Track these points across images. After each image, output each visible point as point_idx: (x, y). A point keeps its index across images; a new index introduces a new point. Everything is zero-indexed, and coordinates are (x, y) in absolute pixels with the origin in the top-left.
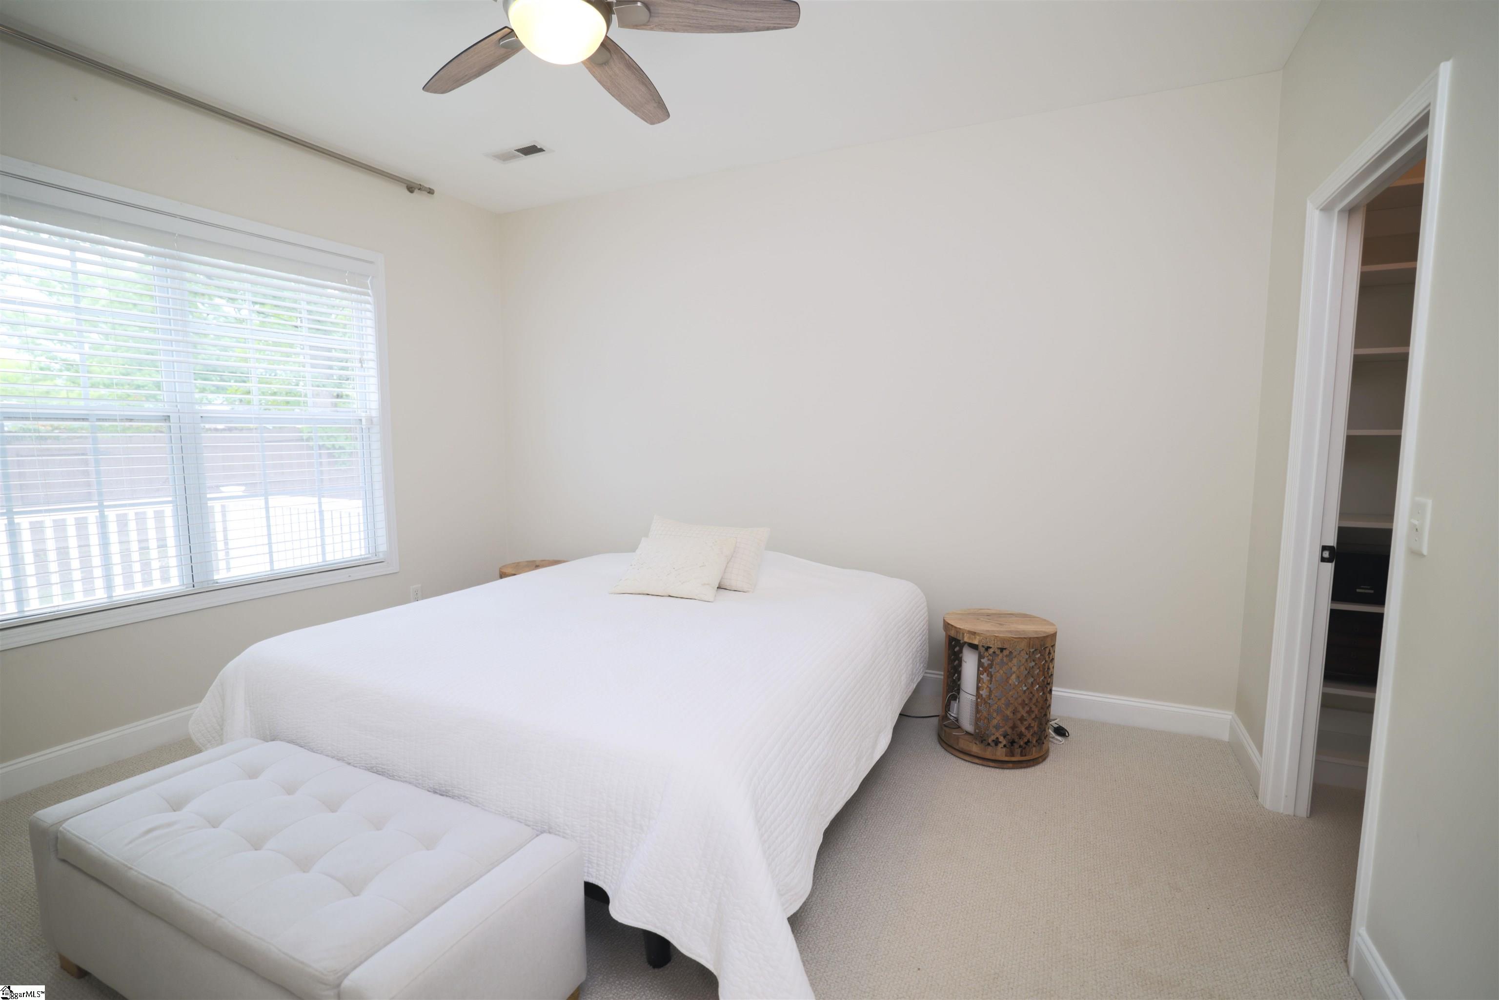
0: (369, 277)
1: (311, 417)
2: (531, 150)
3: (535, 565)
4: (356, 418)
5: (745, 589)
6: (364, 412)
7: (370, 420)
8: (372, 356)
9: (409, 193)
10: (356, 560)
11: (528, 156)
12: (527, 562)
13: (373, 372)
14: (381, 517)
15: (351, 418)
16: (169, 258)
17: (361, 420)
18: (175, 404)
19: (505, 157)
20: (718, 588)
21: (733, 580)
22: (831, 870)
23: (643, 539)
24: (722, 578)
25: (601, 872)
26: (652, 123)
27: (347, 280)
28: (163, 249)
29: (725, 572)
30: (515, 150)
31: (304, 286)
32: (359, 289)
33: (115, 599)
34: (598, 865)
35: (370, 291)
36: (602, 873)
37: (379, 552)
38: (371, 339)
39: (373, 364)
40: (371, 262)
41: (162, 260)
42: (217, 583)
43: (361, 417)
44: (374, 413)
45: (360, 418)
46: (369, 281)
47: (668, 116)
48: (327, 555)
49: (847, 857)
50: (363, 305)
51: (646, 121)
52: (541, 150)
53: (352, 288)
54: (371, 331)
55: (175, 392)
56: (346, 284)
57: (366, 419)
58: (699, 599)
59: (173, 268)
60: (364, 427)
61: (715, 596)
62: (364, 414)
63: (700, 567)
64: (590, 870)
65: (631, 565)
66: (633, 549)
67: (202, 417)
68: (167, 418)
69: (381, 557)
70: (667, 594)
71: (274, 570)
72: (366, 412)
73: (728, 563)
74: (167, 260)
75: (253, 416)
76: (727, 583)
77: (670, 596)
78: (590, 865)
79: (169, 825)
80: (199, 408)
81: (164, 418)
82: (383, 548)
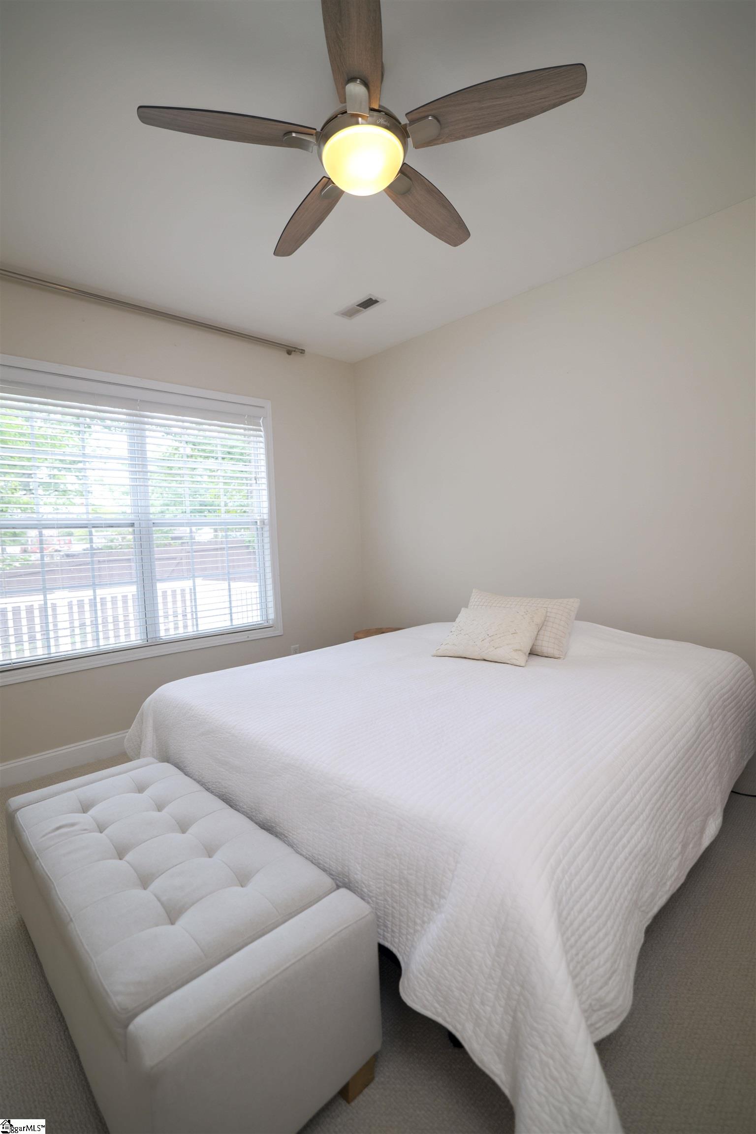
0: (261, 418)
1: (222, 521)
2: (369, 303)
3: (381, 631)
4: (252, 520)
5: (557, 656)
6: (259, 516)
7: (263, 522)
8: (264, 475)
9: (287, 355)
10: (254, 625)
11: (368, 309)
12: (376, 629)
13: (265, 487)
14: (270, 593)
15: (250, 521)
16: (135, 416)
17: (256, 522)
18: (138, 514)
19: (350, 313)
20: (529, 654)
21: (546, 646)
22: (655, 968)
23: (463, 609)
24: (533, 645)
25: (395, 939)
26: (455, 245)
27: (246, 422)
28: (131, 411)
29: (536, 640)
30: (358, 306)
31: (216, 428)
32: (254, 427)
33: (101, 647)
34: (393, 931)
35: (262, 428)
36: (397, 940)
37: (269, 620)
38: (263, 463)
39: (264, 481)
40: (263, 407)
41: (131, 418)
42: (162, 639)
43: (257, 519)
44: (266, 517)
45: (256, 521)
46: (261, 421)
47: (469, 235)
48: (234, 621)
49: (675, 955)
50: (258, 438)
51: (450, 244)
52: (376, 302)
53: (249, 427)
54: (263, 457)
55: (138, 506)
56: (245, 424)
57: (260, 522)
58: (511, 663)
59: (137, 422)
60: (258, 527)
61: (527, 661)
62: (258, 518)
63: (512, 634)
64: (386, 933)
65: (451, 632)
66: (453, 619)
67: (154, 523)
68: (132, 525)
69: (271, 622)
70: (482, 658)
71: (198, 631)
72: (261, 516)
73: (539, 631)
74: (134, 417)
75: (185, 521)
76: (538, 649)
77: (485, 660)
78: (385, 929)
79: (73, 825)
80: (154, 517)
81: (131, 525)
82: (272, 616)
